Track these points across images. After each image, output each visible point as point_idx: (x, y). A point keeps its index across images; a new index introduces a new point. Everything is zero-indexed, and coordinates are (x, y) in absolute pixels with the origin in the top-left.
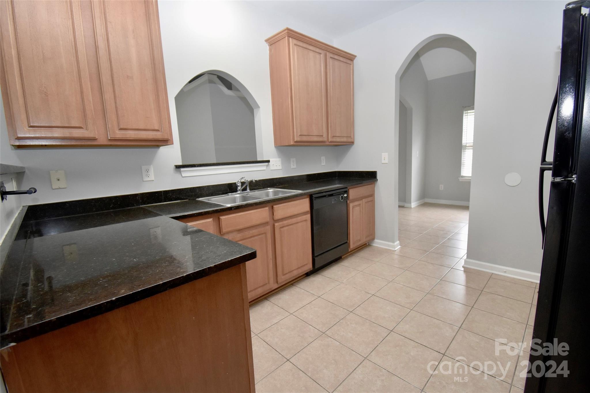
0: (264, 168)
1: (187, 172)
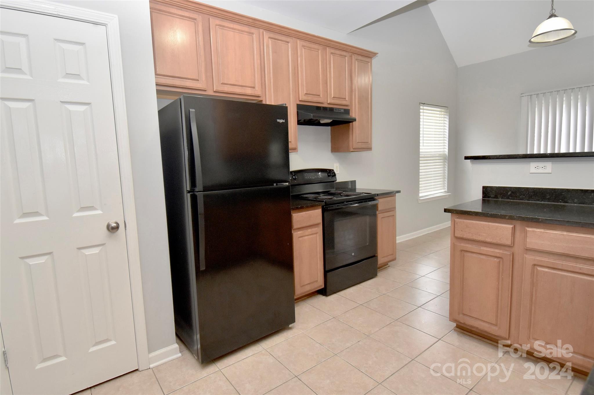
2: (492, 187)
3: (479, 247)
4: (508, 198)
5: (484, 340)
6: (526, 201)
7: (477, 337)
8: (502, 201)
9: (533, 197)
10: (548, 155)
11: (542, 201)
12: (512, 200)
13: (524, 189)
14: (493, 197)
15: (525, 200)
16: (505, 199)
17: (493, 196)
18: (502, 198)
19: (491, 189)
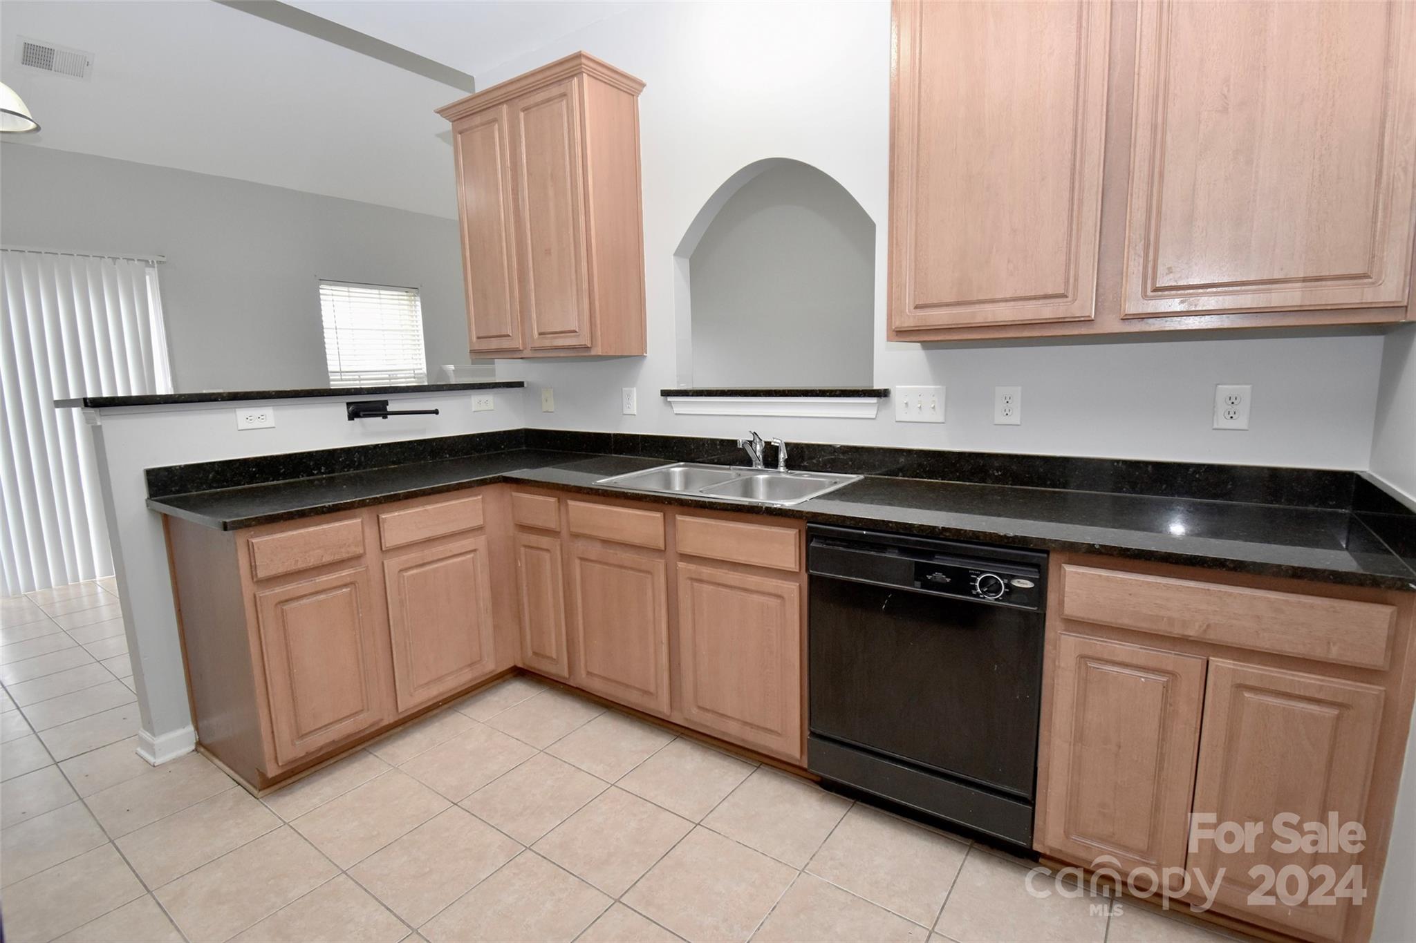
0: (871, 413)
1: (683, 406)
2: (171, 468)
3: (312, 581)
4: (211, 487)
5: (323, 765)
6: (246, 486)
7: (307, 773)
8: (198, 496)
9: (257, 476)
10: (274, 393)
11: (273, 480)
12: (218, 490)
13: (238, 464)
14: (176, 490)
15: (244, 484)
16: (204, 489)
17: (177, 488)
18: (198, 489)
19: (169, 474)
